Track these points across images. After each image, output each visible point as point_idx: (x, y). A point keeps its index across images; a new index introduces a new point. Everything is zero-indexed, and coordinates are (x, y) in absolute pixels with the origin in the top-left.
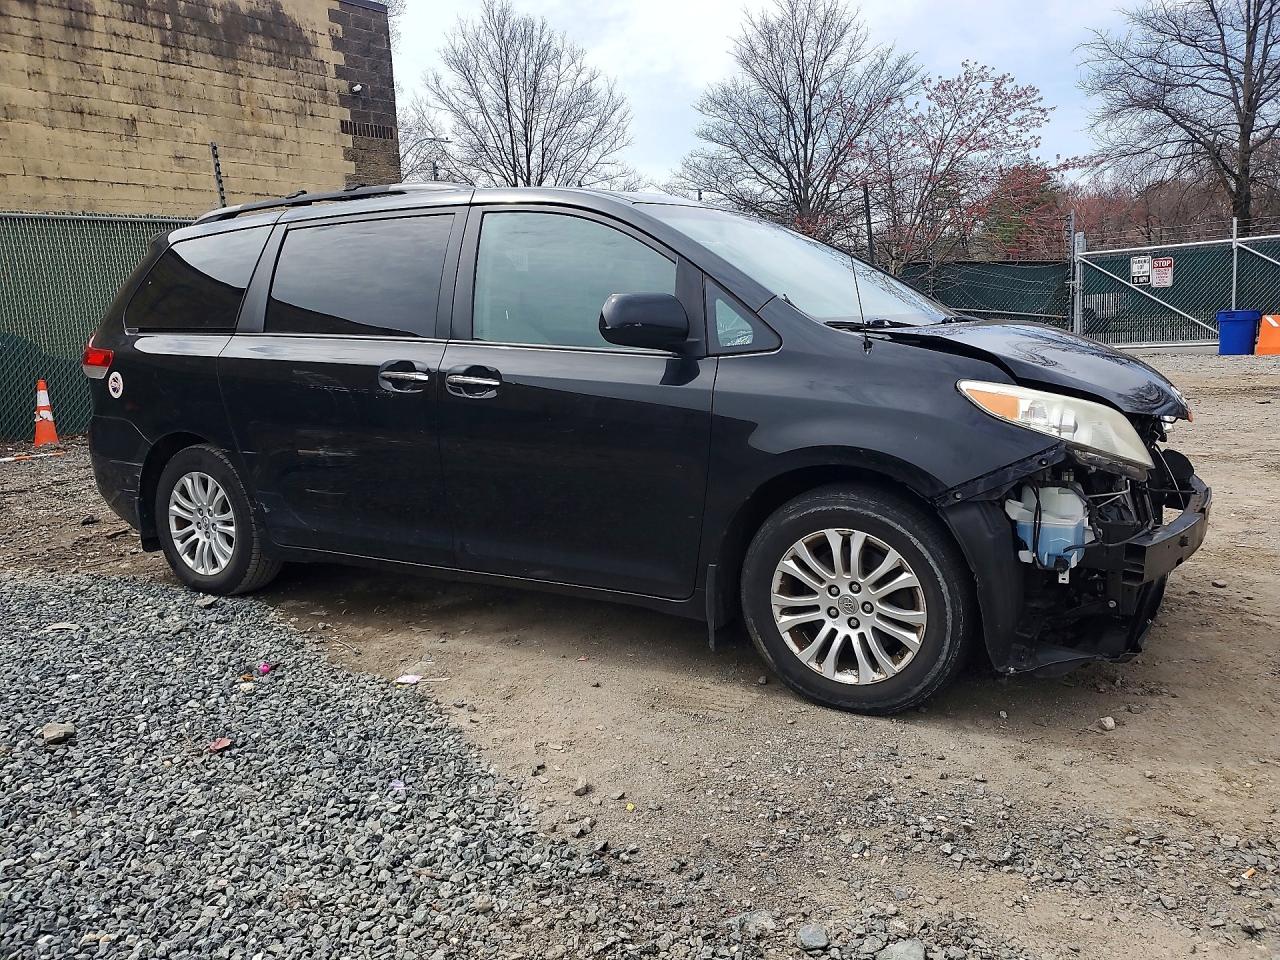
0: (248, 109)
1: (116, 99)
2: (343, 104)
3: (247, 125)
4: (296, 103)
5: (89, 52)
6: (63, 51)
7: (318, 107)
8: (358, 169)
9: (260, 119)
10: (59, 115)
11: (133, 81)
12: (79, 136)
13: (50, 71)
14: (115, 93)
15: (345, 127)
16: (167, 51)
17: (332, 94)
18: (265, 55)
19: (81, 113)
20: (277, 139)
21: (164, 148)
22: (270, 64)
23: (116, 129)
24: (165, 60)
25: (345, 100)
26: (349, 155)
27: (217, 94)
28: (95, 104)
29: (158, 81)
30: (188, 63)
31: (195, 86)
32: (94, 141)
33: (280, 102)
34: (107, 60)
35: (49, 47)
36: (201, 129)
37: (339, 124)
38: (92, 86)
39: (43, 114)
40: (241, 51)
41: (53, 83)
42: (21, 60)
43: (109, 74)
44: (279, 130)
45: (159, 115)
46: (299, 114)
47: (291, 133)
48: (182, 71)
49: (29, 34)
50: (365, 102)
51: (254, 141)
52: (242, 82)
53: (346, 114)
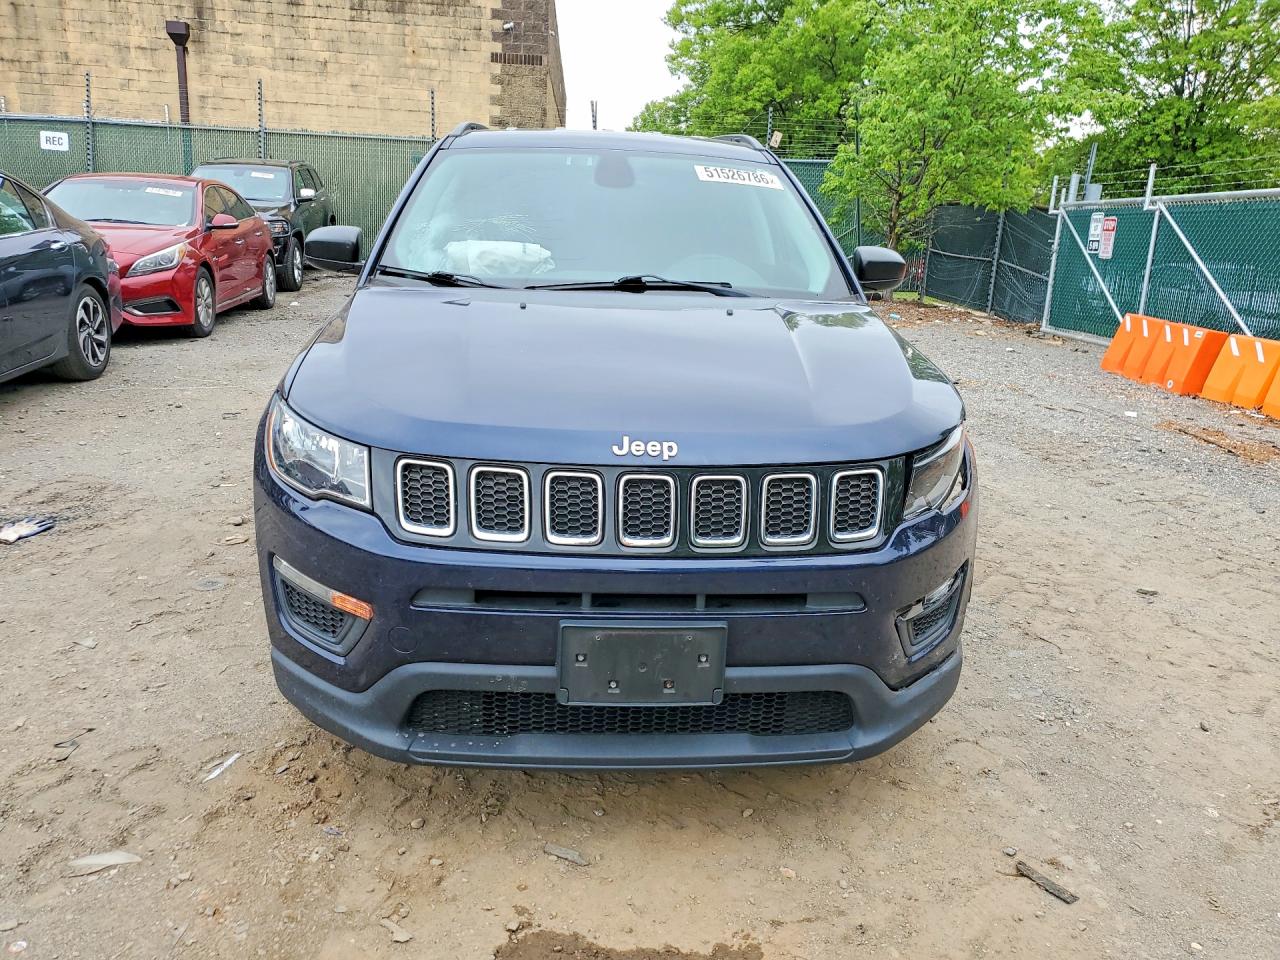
0: (410, 49)
1: (317, 49)
2: (495, 40)
3: (408, 60)
4: (451, 42)
5: (301, 19)
6: (286, 20)
7: (471, 44)
8: (504, 91)
9: (419, 55)
10: (279, 61)
11: (328, 35)
12: (289, 74)
13: (276, 34)
14: (316, 45)
15: (495, 58)
16: (354, 13)
17: (486, 33)
18: (430, 7)
19: (293, 59)
20: (431, 70)
21: (345, 80)
22: (433, 13)
23: (313, 68)
24: (352, 20)
25: (496, 37)
26: (497, 80)
27: (387, 40)
28: (302, 53)
29: (346, 35)
30: (369, 20)
31: (371, 35)
32: (300, 78)
33: (439, 42)
34: (312, 23)
35: (277, 19)
36: (372, 66)
37: (490, 55)
38: (301, 42)
39: (270, 61)
40: (408, 7)
41: (277, 41)
42: (259, 28)
43: (312, 32)
44: (435, 63)
45: (343, 58)
46: (453, 50)
47: (445, 64)
48: (363, 26)
49: (265, 11)
50: (516, 37)
51: (412, 73)
52: (408, 30)
53: (498, 48)
